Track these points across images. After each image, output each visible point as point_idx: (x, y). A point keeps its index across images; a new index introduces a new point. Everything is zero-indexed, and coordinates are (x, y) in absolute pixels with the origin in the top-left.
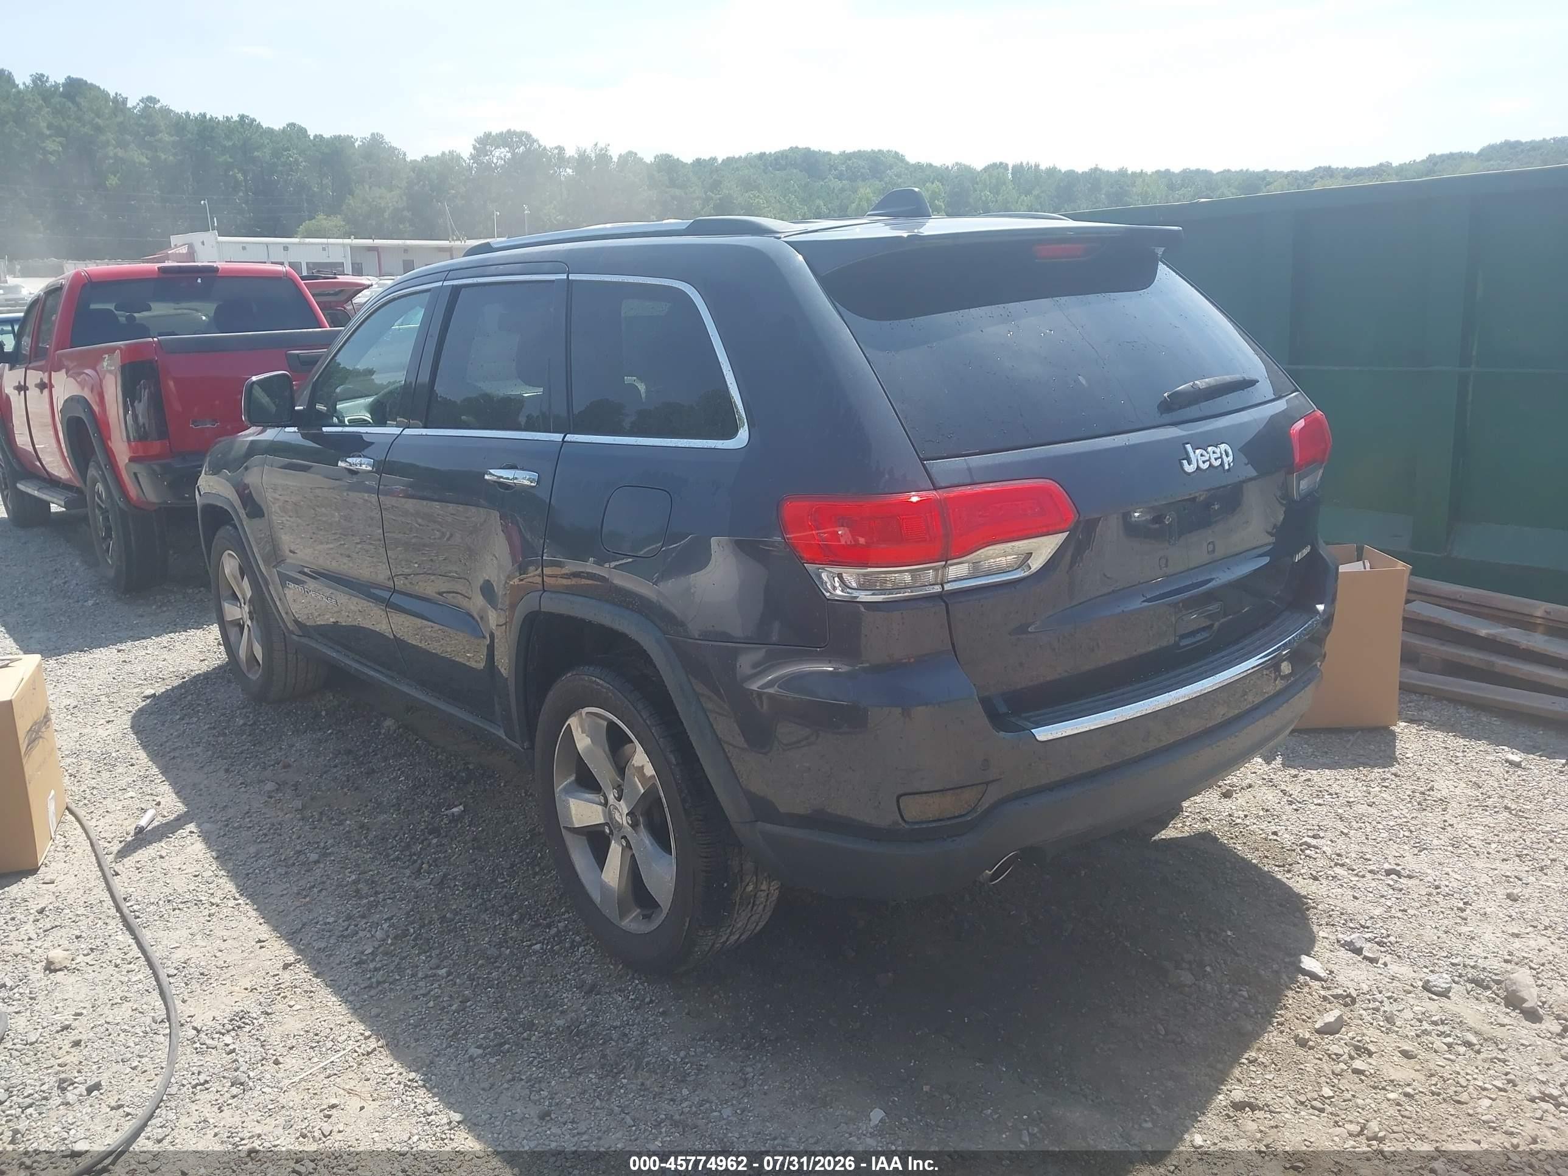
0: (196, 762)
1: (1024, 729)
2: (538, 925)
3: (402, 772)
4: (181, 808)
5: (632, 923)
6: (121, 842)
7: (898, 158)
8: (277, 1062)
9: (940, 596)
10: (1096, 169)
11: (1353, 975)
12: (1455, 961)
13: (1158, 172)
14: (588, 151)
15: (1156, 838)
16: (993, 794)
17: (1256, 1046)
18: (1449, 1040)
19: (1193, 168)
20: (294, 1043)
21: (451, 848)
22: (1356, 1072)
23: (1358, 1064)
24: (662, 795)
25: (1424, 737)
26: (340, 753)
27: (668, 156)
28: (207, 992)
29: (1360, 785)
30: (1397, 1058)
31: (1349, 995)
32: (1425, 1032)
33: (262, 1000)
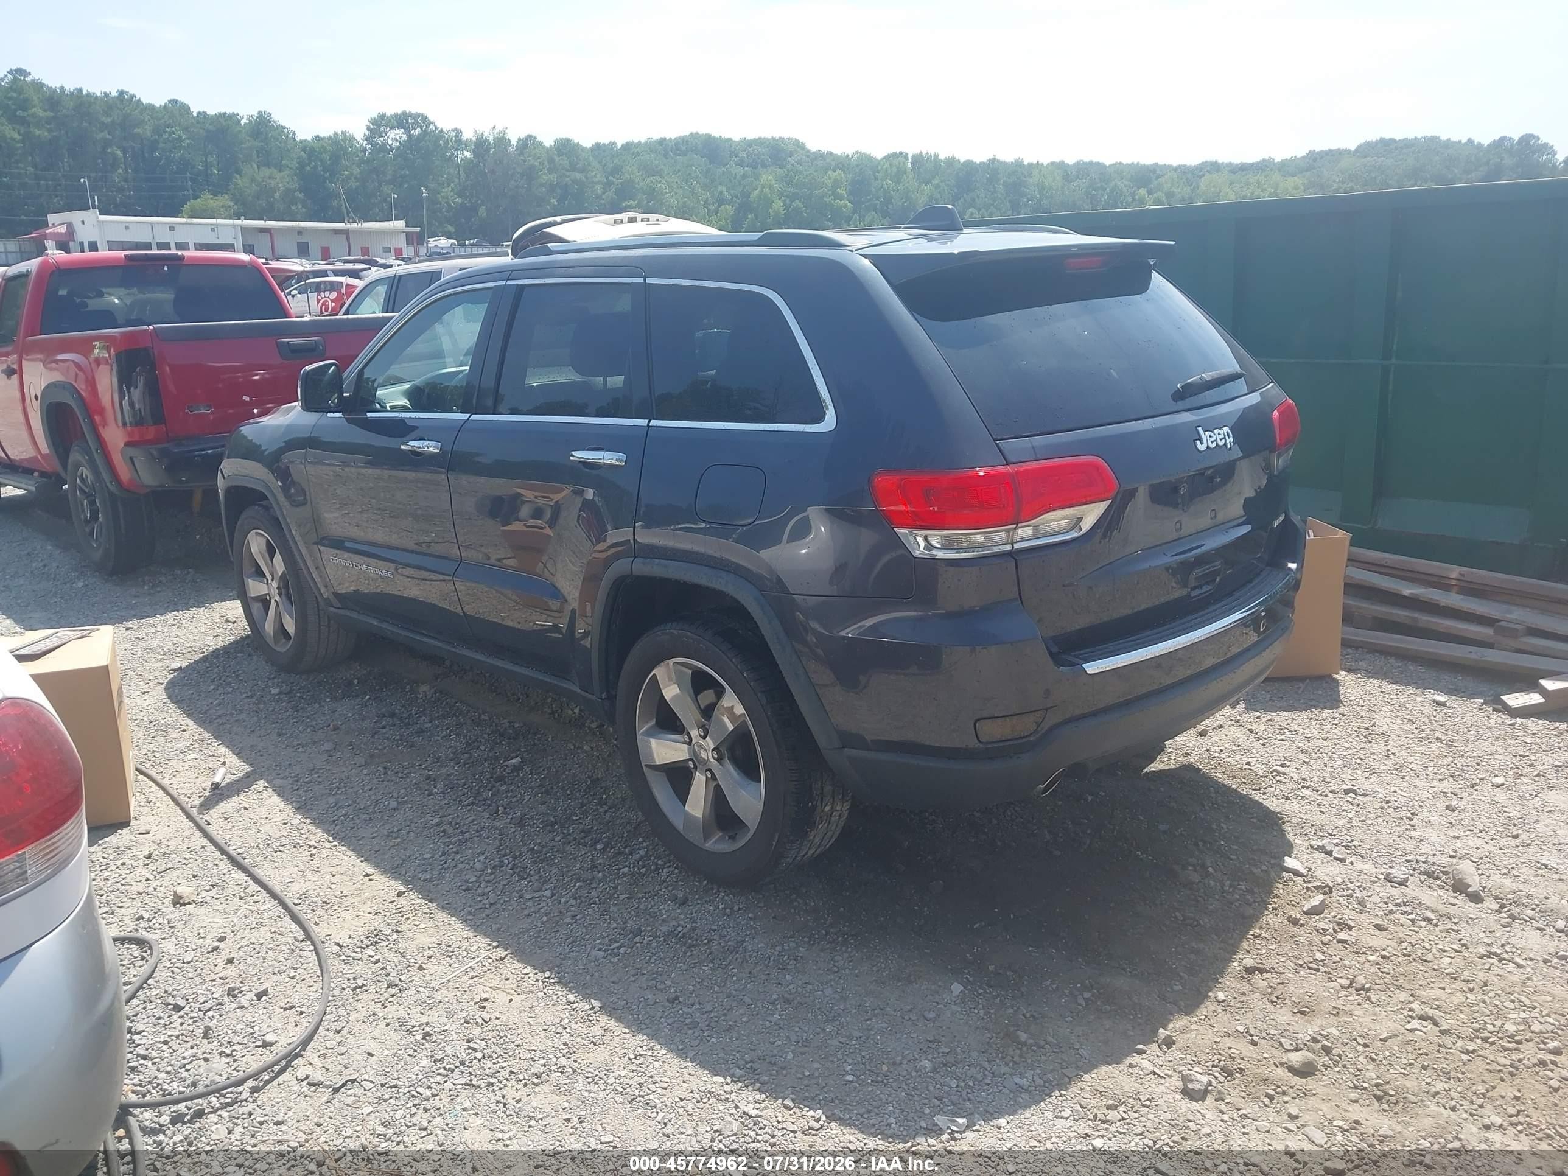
0: (245, 727)
1: (1075, 664)
2: (620, 853)
3: (451, 731)
4: (245, 768)
5: (717, 844)
6: (200, 797)
7: (798, 145)
8: (421, 969)
9: (1010, 554)
10: (994, 160)
11: (1328, 871)
12: (1408, 858)
13: (1053, 163)
14: (486, 134)
15: (1147, 770)
16: (1052, 719)
17: (1258, 926)
18: (1411, 917)
19: (1086, 160)
20: (431, 953)
21: (520, 793)
22: (1340, 941)
23: (1342, 935)
24: (752, 730)
25: (1363, 683)
26: (384, 716)
27: (568, 141)
28: (335, 917)
29: (1314, 723)
30: (1372, 930)
31: (1327, 886)
32: (1391, 912)
33: (389, 921)
